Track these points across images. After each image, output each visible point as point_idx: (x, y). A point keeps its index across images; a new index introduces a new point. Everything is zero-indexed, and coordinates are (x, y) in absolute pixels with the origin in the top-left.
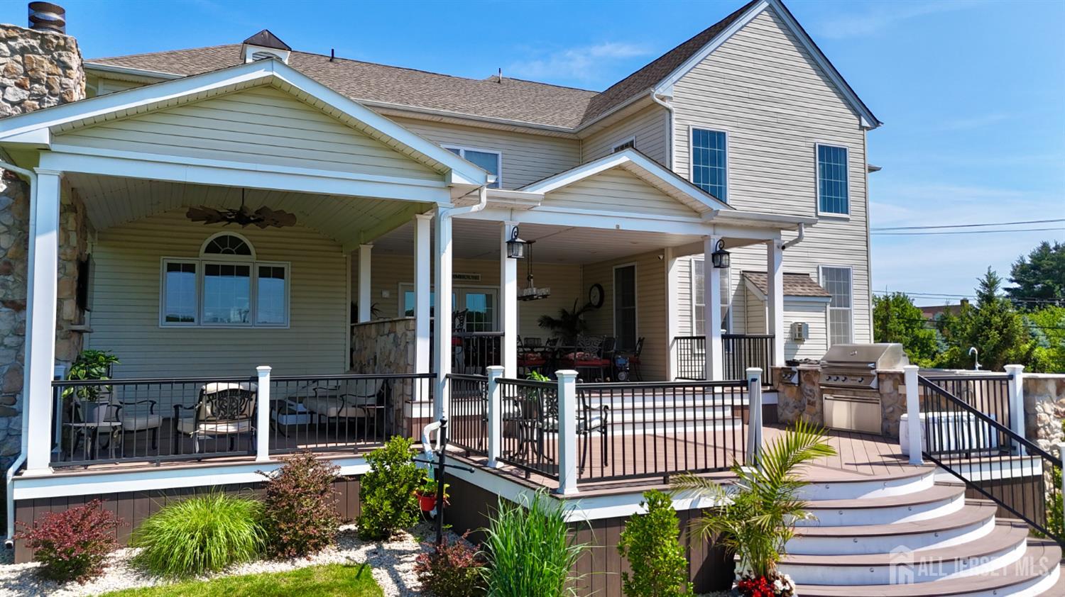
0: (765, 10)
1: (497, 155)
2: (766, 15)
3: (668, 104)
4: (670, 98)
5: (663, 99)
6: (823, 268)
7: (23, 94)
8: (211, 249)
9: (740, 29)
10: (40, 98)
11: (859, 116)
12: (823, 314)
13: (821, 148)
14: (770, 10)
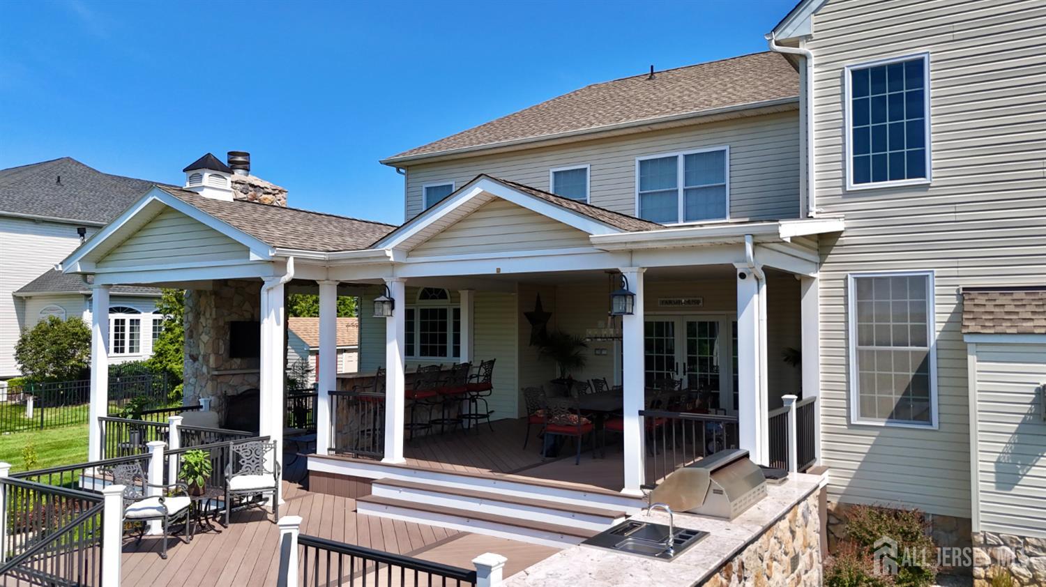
1: (723, 152)
3: (803, 48)
5: (795, 42)
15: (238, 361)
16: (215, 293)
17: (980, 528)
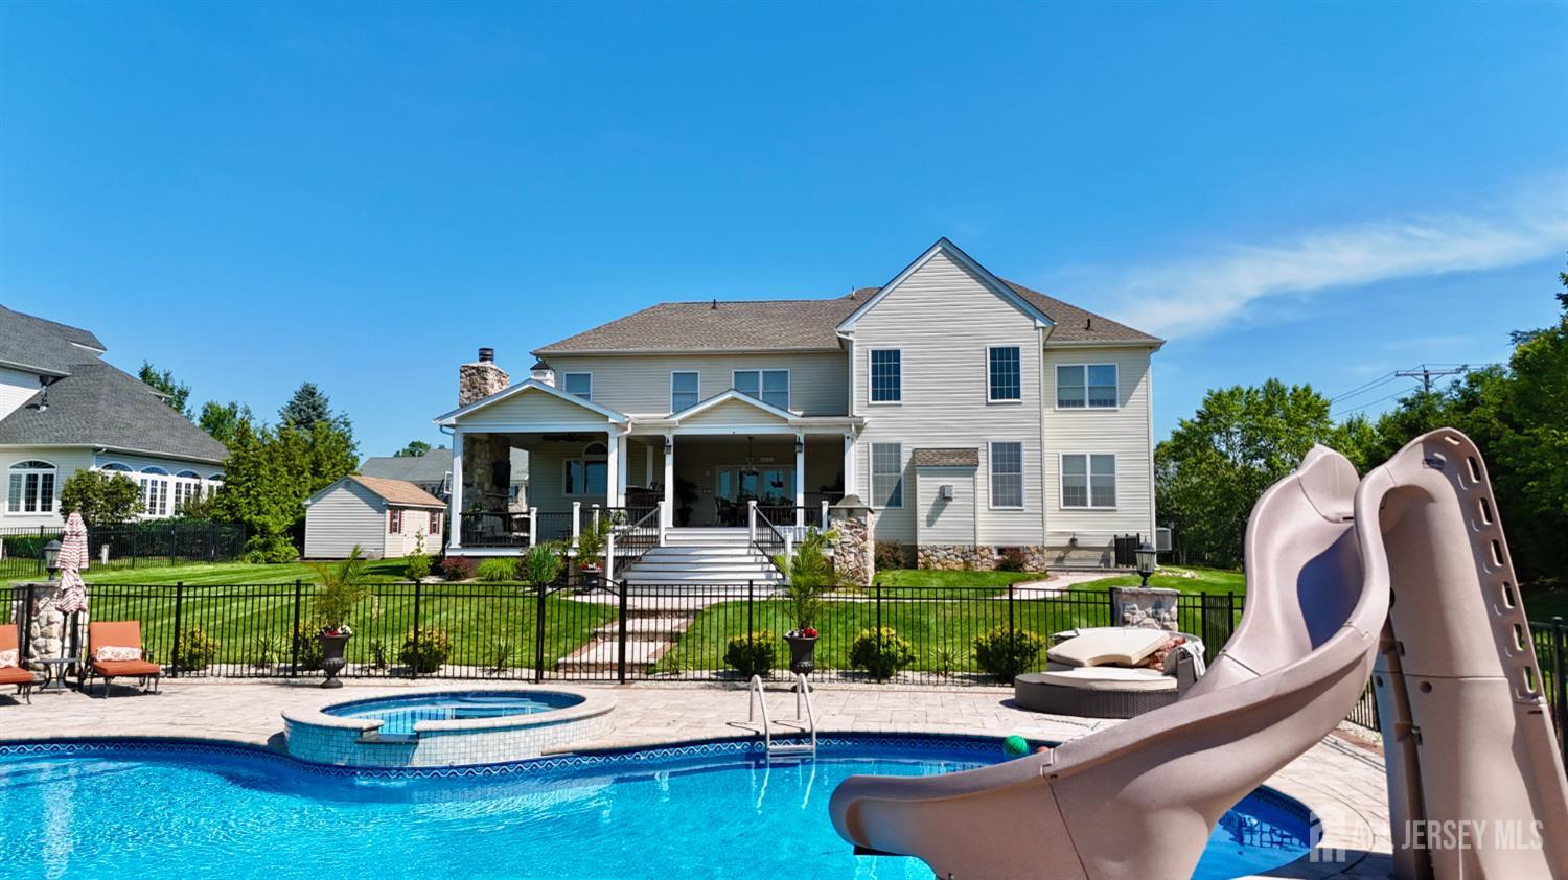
0: (939, 252)
1: (787, 372)
2: (941, 257)
3: (850, 337)
4: (853, 332)
5: (847, 334)
6: (993, 444)
7: (470, 394)
8: (588, 452)
9: (915, 272)
10: (476, 395)
11: (1034, 319)
12: (971, 479)
13: (993, 350)
14: (944, 251)
17: (920, 543)
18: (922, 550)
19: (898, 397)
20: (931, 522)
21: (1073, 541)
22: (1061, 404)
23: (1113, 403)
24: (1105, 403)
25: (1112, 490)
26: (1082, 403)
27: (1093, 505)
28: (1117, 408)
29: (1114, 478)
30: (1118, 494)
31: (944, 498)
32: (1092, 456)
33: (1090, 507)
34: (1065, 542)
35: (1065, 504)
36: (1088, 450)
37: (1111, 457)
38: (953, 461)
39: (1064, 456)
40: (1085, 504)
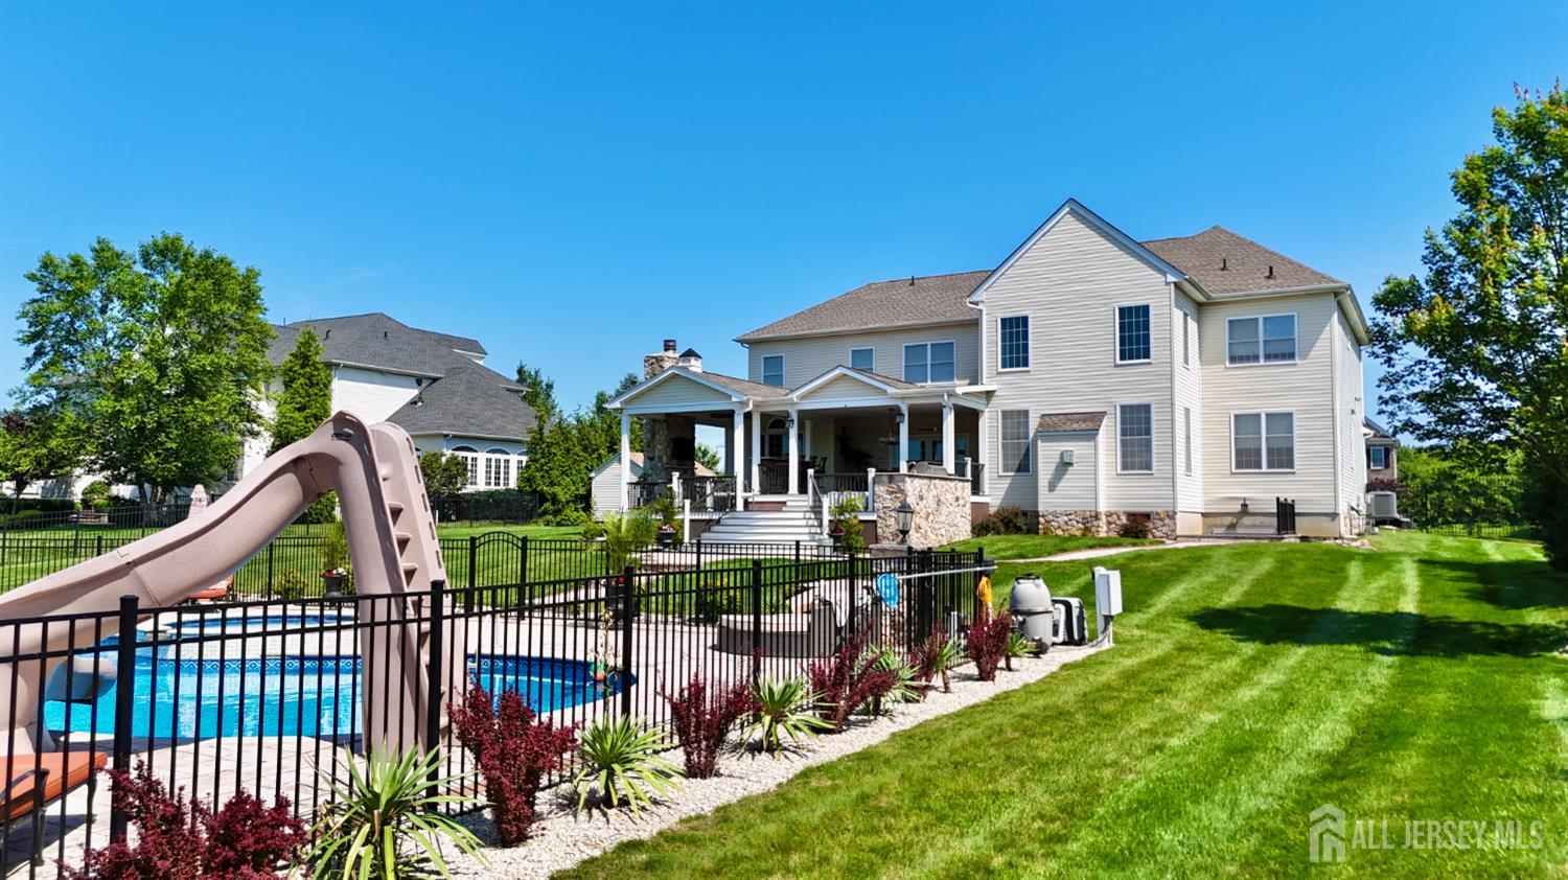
0: (1068, 213)
1: (952, 343)
2: (1069, 218)
4: (982, 302)
6: (1122, 407)
9: (1044, 236)
11: (1165, 274)
12: (1092, 443)
13: (1122, 310)
14: (1072, 212)
15: (675, 461)
16: (665, 421)
17: (1041, 509)
18: (1043, 516)
19: (1026, 364)
20: (1052, 487)
21: (1245, 506)
22: (1233, 359)
23: (1292, 356)
24: (1284, 356)
25: (1290, 451)
26: (1256, 358)
27: (1269, 467)
28: (1297, 361)
29: (1292, 437)
30: (1296, 456)
31: (1064, 465)
32: (1268, 415)
33: (1264, 469)
34: (1237, 508)
35: (1238, 467)
36: (1263, 408)
37: (1289, 415)
38: (1075, 426)
39: (1236, 416)
40: (1260, 467)
